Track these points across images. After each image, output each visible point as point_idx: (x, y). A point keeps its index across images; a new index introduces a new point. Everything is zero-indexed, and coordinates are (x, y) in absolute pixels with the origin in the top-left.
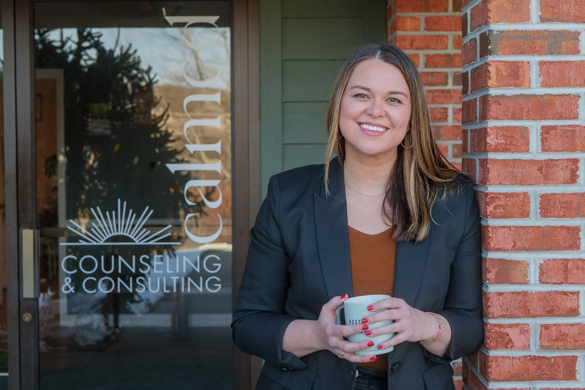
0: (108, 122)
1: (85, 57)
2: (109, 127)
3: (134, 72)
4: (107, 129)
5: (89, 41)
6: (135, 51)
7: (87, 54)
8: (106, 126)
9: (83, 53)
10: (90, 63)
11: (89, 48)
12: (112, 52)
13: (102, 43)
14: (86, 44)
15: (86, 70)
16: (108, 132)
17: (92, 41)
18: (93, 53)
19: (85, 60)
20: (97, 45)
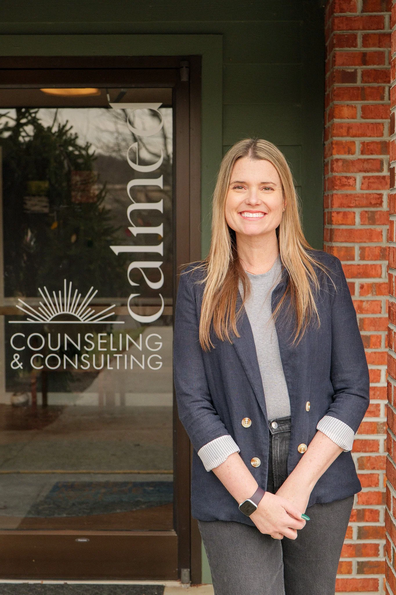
0: (45, 199)
1: (23, 134)
2: (47, 204)
3: (71, 149)
4: (45, 207)
5: (27, 118)
6: (71, 127)
7: (25, 131)
8: (44, 204)
9: (21, 130)
10: (27, 139)
11: (26, 124)
12: (50, 129)
13: (38, 120)
14: (24, 121)
15: (24, 147)
16: (46, 210)
17: (30, 118)
18: (30, 129)
19: (23, 137)
20: (34, 122)
